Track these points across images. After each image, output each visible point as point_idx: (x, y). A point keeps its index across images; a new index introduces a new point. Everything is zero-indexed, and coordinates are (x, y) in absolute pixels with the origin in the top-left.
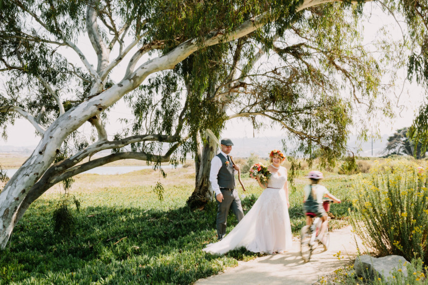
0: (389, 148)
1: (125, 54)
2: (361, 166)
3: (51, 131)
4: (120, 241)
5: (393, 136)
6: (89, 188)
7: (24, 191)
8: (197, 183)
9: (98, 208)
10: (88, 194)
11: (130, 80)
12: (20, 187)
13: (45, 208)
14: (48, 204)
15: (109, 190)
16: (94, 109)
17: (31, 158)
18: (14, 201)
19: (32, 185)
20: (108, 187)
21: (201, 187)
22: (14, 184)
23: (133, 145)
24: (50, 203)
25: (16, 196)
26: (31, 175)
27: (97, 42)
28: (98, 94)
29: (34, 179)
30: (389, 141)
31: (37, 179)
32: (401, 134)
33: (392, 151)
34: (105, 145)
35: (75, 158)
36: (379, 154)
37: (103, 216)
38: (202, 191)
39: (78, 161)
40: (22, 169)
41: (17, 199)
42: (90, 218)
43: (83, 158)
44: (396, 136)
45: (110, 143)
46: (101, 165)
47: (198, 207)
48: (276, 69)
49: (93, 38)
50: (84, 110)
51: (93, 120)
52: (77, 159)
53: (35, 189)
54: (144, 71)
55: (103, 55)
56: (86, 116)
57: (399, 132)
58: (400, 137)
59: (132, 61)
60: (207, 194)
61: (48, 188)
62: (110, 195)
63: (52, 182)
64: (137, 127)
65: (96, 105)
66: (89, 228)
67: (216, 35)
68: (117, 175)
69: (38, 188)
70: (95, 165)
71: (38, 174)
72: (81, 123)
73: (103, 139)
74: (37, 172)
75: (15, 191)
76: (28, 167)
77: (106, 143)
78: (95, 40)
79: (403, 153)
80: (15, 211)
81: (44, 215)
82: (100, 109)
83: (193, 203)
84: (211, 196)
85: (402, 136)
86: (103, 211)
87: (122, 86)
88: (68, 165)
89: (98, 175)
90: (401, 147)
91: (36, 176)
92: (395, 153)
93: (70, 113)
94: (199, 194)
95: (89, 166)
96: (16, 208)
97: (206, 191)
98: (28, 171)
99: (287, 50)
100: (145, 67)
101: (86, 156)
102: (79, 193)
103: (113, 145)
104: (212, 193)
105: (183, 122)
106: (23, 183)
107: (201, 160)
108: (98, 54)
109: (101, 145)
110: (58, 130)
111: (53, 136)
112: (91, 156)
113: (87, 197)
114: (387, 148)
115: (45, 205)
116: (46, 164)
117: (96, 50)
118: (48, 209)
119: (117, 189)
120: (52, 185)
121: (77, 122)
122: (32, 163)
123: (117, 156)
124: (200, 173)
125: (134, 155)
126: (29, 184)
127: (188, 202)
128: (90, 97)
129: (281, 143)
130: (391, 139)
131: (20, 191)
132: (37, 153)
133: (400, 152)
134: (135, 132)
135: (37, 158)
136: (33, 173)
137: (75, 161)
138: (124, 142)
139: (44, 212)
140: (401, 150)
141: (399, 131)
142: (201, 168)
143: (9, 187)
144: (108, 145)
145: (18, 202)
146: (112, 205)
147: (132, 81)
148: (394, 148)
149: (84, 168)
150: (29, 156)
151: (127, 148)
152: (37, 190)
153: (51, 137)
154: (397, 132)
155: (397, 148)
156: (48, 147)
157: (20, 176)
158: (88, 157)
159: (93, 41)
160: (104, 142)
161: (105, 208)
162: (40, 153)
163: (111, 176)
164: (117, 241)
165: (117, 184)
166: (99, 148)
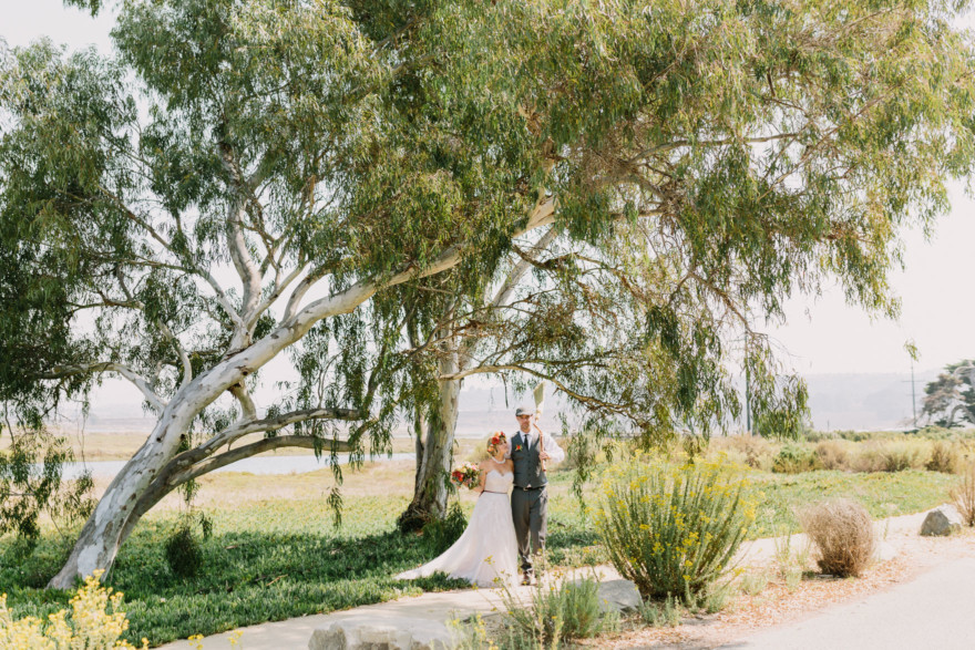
0: (929, 408)
1: (283, 288)
2: (825, 454)
3: (174, 407)
4: (276, 580)
5: (936, 380)
6: (231, 501)
7: (134, 496)
8: (417, 489)
9: (245, 535)
10: (228, 512)
11: (289, 329)
12: (129, 490)
13: (150, 535)
14: (155, 528)
15: (269, 505)
16: (235, 373)
17: (145, 446)
18: (119, 510)
19: (146, 487)
20: (269, 499)
21: (423, 494)
22: (120, 486)
23: (298, 425)
24: (158, 526)
25: (123, 504)
26: (145, 472)
27: (242, 263)
28: (242, 350)
29: (149, 479)
30: (928, 392)
31: (153, 478)
32: (956, 376)
33: (937, 417)
34: (251, 426)
35: (208, 447)
36: (906, 425)
37: (253, 547)
38: (424, 501)
39: (212, 451)
40: (132, 464)
41: (125, 508)
42: (230, 550)
43: (219, 446)
44: (943, 381)
45: (260, 422)
46: (247, 456)
47: (415, 530)
48: (530, 297)
49: (236, 256)
50: (222, 375)
51: (234, 388)
52: (210, 448)
53: (149, 494)
54: (310, 316)
55: (252, 283)
56: (224, 383)
57: (952, 372)
58: (953, 383)
59: (293, 296)
60: (433, 506)
61: (167, 492)
62: (271, 513)
63: (173, 483)
64: (304, 394)
65: (239, 368)
66: (227, 565)
67: (407, 270)
68: (294, 474)
69: (153, 492)
70: (238, 456)
71: (154, 471)
72: (218, 394)
73: (249, 416)
74: (153, 467)
75: (122, 495)
76: (140, 460)
77: (253, 423)
78: (241, 261)
79: (965, 423)
80: (120, 526)
81: (150, 547)
82: (245, 374)
83: (406, 523)
84: (441, 511)
85: (958, 381)
86: (253, 540)
87: (277, 337)
88: (196, 457)
89: (252, 475)
90: (956, 408)
91: (152, 474)
92: (942, 423)
93: (201, 380)
94: (419, 507)
95: (228, 458)
96: (122, 521)
97: (432, 502)
98: (141, 466)
99: (549, 265)
100: (310, 310)
101: (224, 442)
102: (212, 509)
103: (265, 426)
104: (443, 505)
105: (375, 388)
106: (133, 485)
107: (425, 447)
108: (244, 281)
109: (245, 426)
110: (185, 405)
111: (177, 414)
112: (230, 443)
113: (227, 517)
114: (924, 410)
115: (150, 529)
116: (166, 456)
117: (241, 275)
118: (156, 538)
119: (286, 502)
120: (173, 487)
121: (211, 393)
122: (146, 455)
123: (271, 442)
124: (423, 470)
125: (297, 440)
126: (141, 486)
127: (401, 521)
128: (231, 355)
129: (559, 420)
130: (932, 389)
131: (128, 496)
132: (153, 439)
133: (955, 420)
134: (302, 402)
135: (153, 445)
136: (147, 470)
137: (207, 451)
138: (282, 421)
139: (149, 543)
140: (960, 413)
141: (952, 369)
142: (425, 460)
143: (114, 490)
144: (256, 426)
145: (125, 512)
146: (272, 530)
147: (292, 330)
148: (942, 408)
149: (221, 461)
150: (142, 444)
151: (288, 430)
152: (152, 496)
153: (174, 417)
154: (946, 373)
155: (949, 410)
156: (170, 431)
157: (129, 474)
158: (226, 446)
159: (237, 262)
160: (250, 421)
161: (258, 534)
162: (159, 440)
163: (279, 477)
164: (270, 580)
165: (288, 494)
166: (244, 431)
